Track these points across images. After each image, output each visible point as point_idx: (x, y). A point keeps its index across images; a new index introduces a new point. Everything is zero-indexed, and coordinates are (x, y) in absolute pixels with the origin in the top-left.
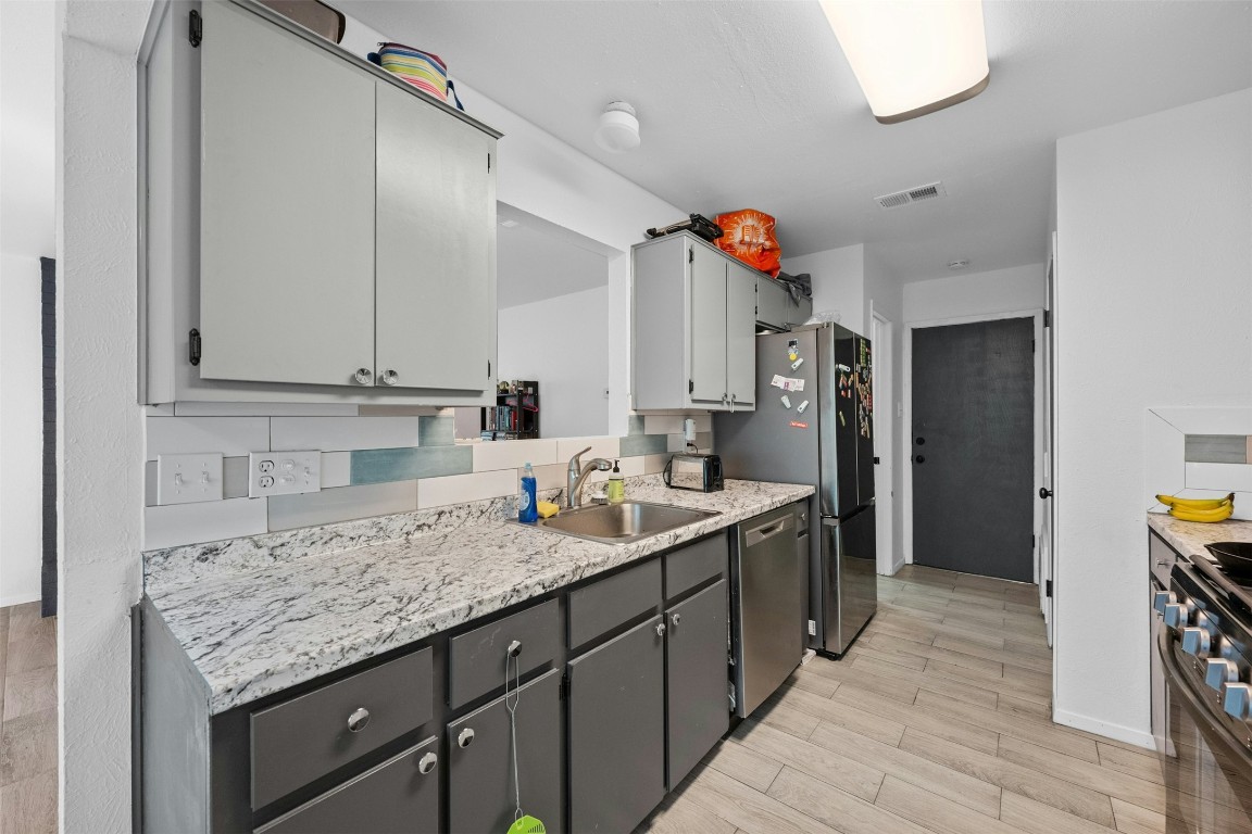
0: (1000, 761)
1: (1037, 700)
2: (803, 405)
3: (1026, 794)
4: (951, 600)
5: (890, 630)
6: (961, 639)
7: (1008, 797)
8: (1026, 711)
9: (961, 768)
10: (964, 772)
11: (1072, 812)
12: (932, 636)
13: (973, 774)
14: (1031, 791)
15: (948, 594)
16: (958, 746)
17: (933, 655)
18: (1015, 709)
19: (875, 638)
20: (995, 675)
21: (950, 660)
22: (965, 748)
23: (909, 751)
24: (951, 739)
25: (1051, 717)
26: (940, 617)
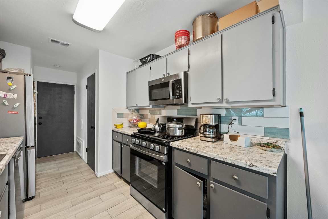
0: (95, 191)
1: (92, 175)
2: (17, 104)
3: (103, 194)
4: (57, 163)
5: (45, 180)
6: (68, 171)
7: (101, 197)
8: (92, 178)
9: (89, 199)
10: (91, 199)
11: (111, 190)
12: (59, 175)
13: (93, 198)
14: (104, 192)
15: (54, 162)
16: (85, 195)
17: (63, 179)
18: (90, 179)
19: (41, 185)
20: (81, 175)
21: (69, 178)
22: (87, 194)
23: (76, 205)
24: (83, 194)
25: (97, 177)
26: (58, 169)
